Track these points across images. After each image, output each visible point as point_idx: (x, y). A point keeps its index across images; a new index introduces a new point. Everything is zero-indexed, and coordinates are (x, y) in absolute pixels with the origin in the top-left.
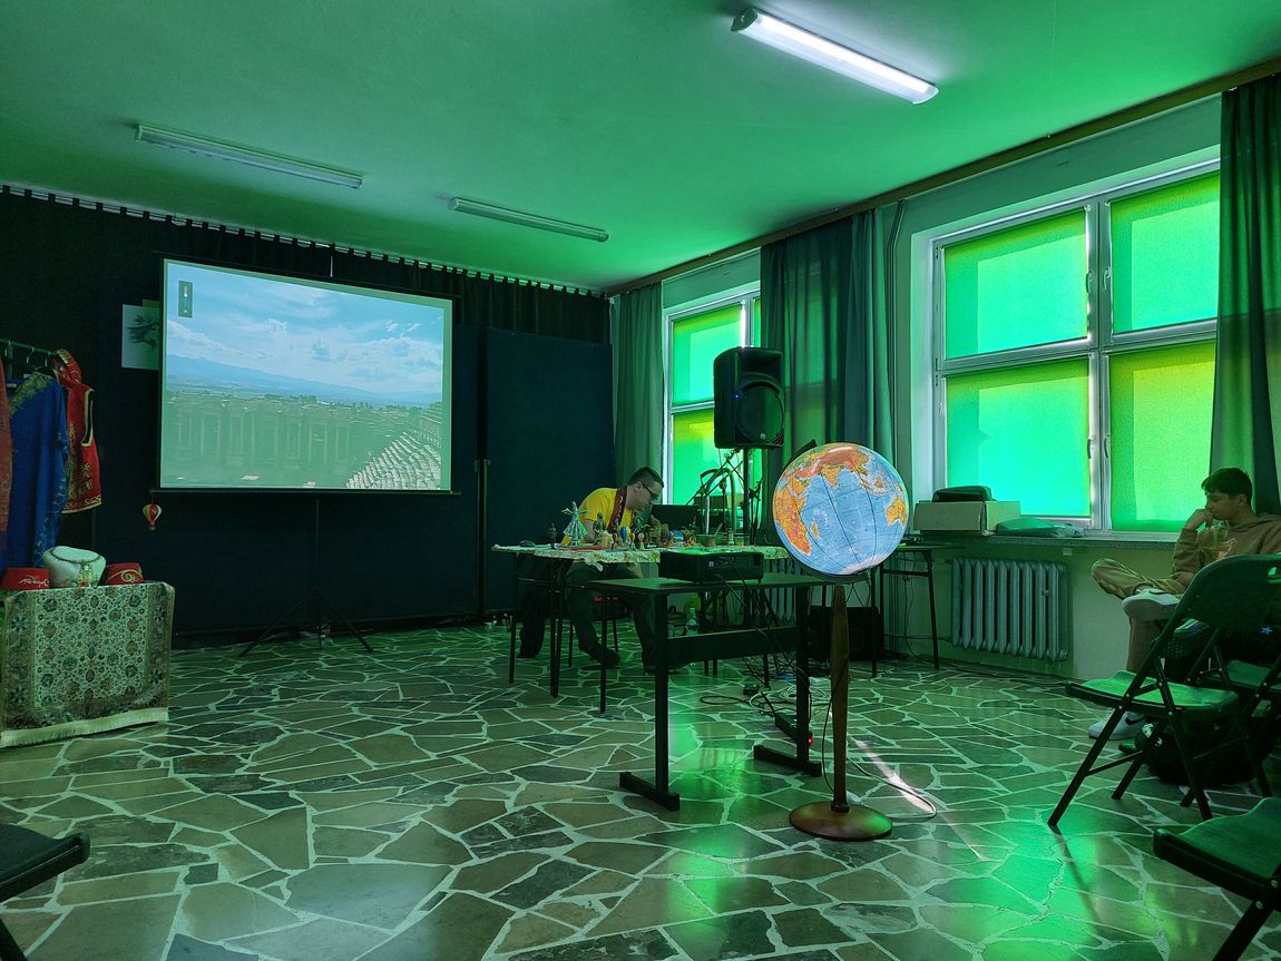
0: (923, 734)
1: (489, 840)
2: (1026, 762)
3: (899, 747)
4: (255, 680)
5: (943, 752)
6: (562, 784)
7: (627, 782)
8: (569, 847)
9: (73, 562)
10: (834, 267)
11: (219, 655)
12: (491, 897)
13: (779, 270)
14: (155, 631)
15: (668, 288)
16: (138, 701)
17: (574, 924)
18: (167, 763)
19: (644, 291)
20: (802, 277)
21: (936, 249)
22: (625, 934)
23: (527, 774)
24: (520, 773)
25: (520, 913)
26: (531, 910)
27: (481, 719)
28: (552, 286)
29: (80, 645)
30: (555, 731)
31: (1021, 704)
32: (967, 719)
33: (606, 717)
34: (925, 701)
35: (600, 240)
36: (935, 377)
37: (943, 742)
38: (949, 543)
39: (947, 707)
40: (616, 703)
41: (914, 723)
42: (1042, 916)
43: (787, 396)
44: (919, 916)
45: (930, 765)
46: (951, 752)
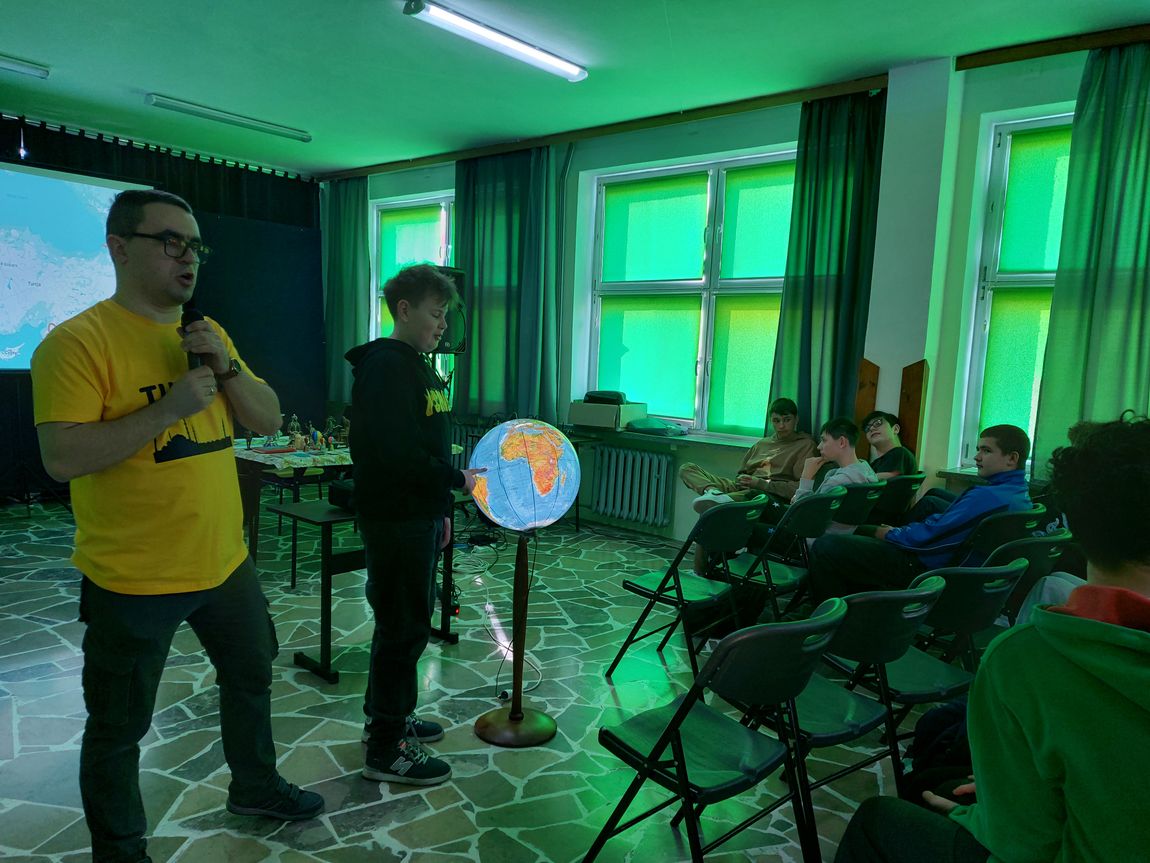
0: (547, 598)
1: (176, 721)
2: (609, 622)
5: (556, 615)
7: (300, 660)
10: (516, 187)
12: (171, 774)
13: (472, 185)
15: (373, 182)
19: (352, 182)
20: (490, 191)
21: (599, 185)
25: (192, 785)
26: (202, 782)
31: (626, 565)
32: (583, 581)
33: (297, 593)
34: (558, 564)
35: (304, 140)
36: (593, 296)
37: (558, 605)
38: (594, 436)
39: (572, 570)
40: (307, 576)
41: (543, 587)
42: (574, 753)
43: (477, 295)
44: (491, 761)
45: (542, 627)
46: (561, 614)
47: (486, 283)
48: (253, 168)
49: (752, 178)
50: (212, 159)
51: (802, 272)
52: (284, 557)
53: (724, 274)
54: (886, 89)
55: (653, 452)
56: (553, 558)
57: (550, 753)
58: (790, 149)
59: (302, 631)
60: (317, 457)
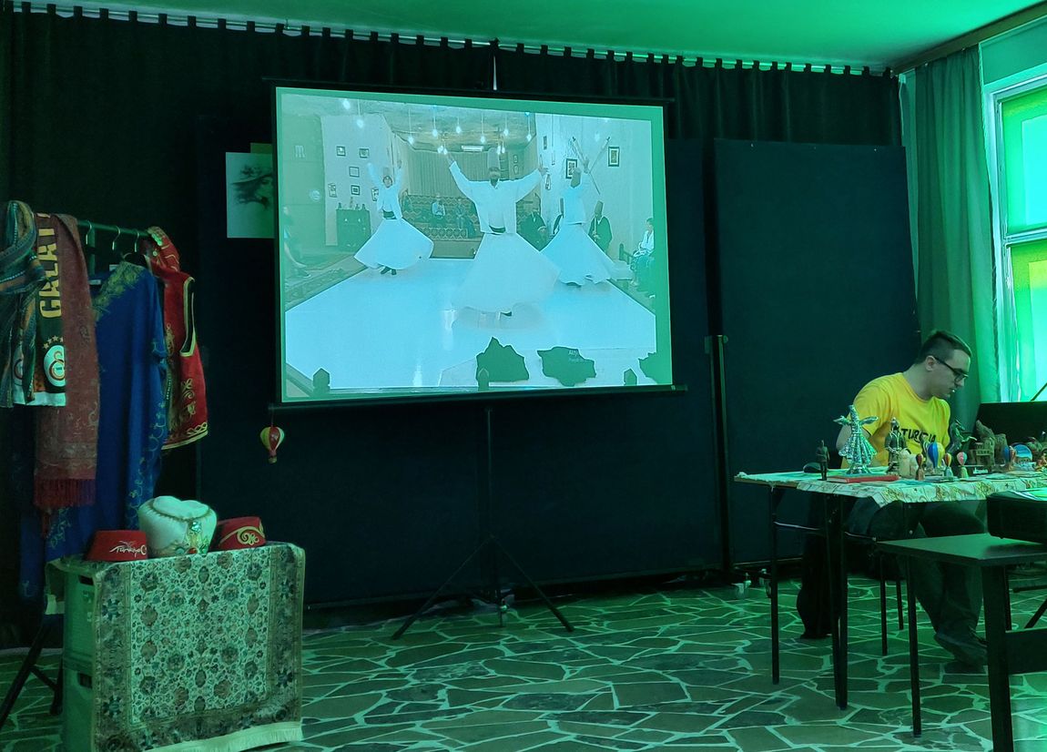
4: (415, 676)
11: (367, 638)
14: (282, 613)
15: (987, 52)
16: (263, 713)
19: (952, 61)
27: (733, 743)
52: (893, 687)
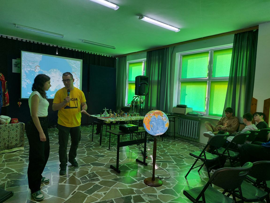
0: (168, 156)
1: (85, 180)
2: (185, 163)
3: (163, 159)
5: (170, 160)
6: (100, 167)
7: (111, 167)
8: (99, 181)
9: (4, 119)
10: (161, 57)
12: (84, 192)
13: (150, 57)
14: (21, 132)
15: (128, 57)
16: (18, 146)
17: (98, 198)
18: (24, 160)
19: (123, 57)
20: (154, 58)
21: (181, 56)
22: (107, 200)
23: (93, 164)
24: (92, 164)
25: (89, 196)
26: (91, 195)
27: (86, 150)
28: (104, 55)
29: (6, 135)
30: (100, 154)
31: (188, 149)
32: (177, 152)
33: (110, 151)
34: (170, 147)
35: (114, 49)
36: (179, 82)
37: (171, 158)
38: (179, 116)
39: (174, 149)
40: (112, 147)
41: (167, 153)
42: (178, 197)
43: (151, 82)
44: (158, 197)
45: (167, 163)
46: (172, 160)
47: (153, 79)
48: (102, 55)
49: (221, 53)
50: (94, 53)
51: (234, 76)
52: (107, 142)
53: (213, 76)
54: (258, 29)
55: (194, 120)
56: (169, 146)
57: (172, 196)
58: (231, 45)
59: (111, 160)
60: (115, 119)
